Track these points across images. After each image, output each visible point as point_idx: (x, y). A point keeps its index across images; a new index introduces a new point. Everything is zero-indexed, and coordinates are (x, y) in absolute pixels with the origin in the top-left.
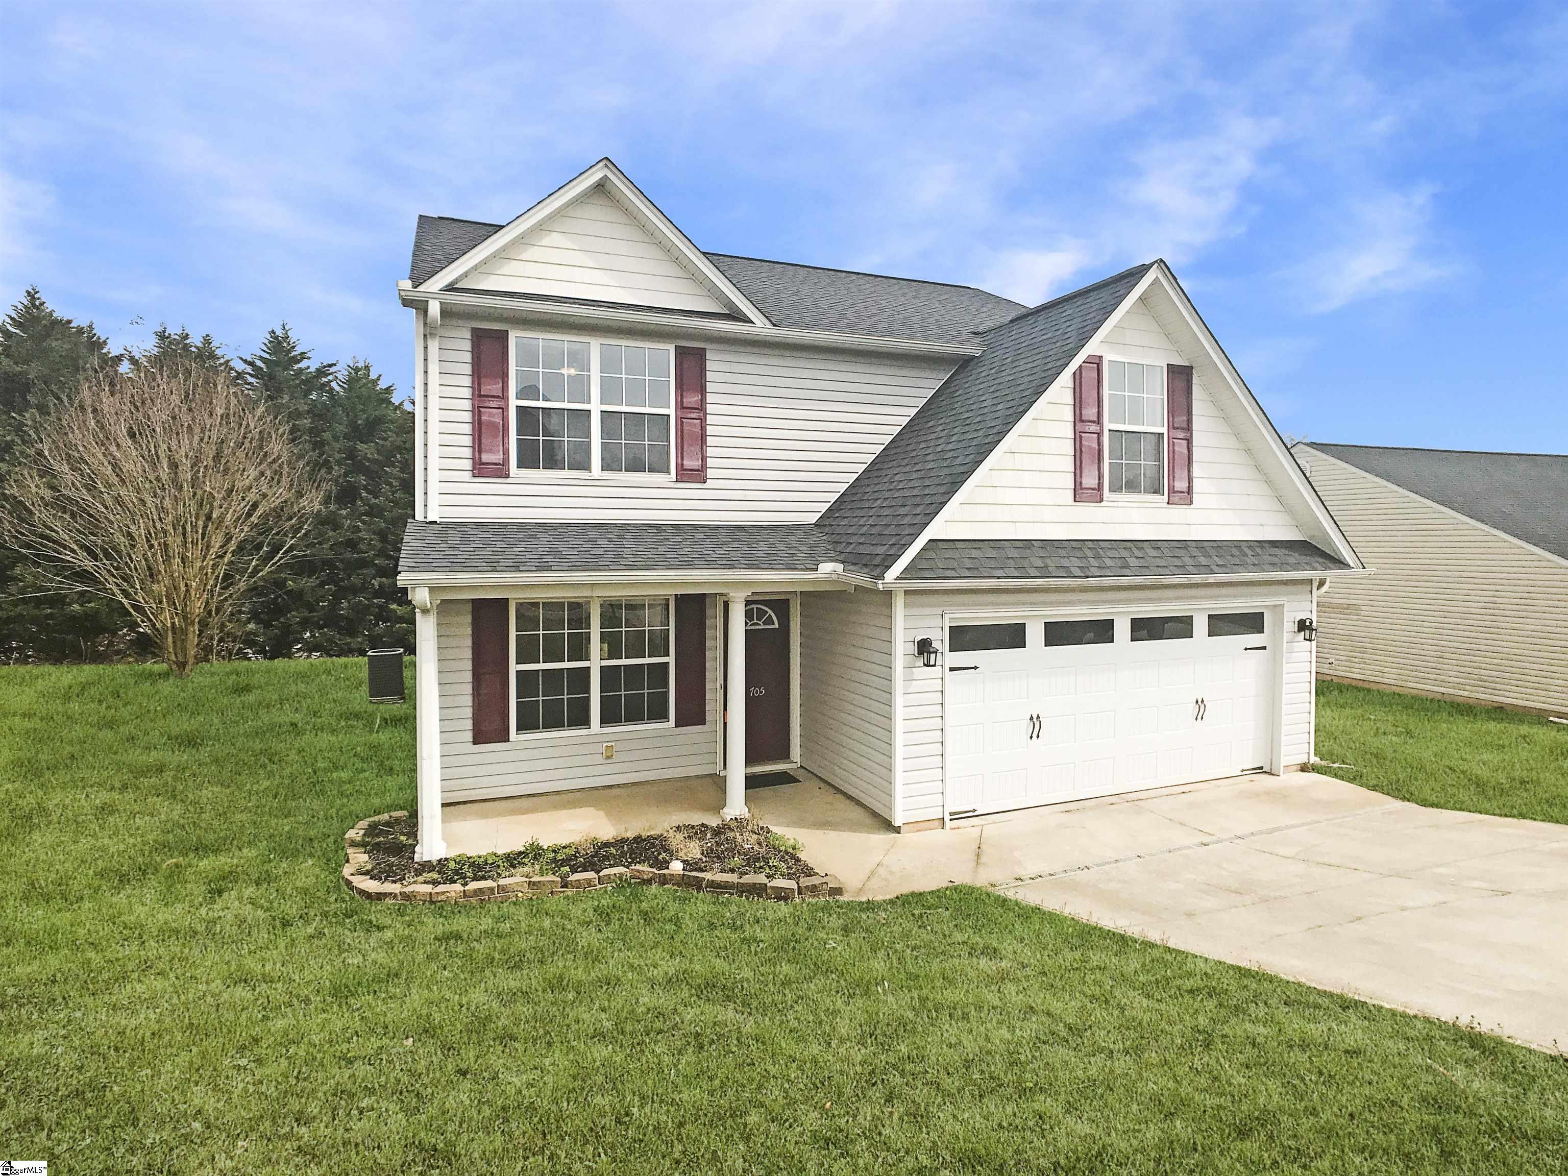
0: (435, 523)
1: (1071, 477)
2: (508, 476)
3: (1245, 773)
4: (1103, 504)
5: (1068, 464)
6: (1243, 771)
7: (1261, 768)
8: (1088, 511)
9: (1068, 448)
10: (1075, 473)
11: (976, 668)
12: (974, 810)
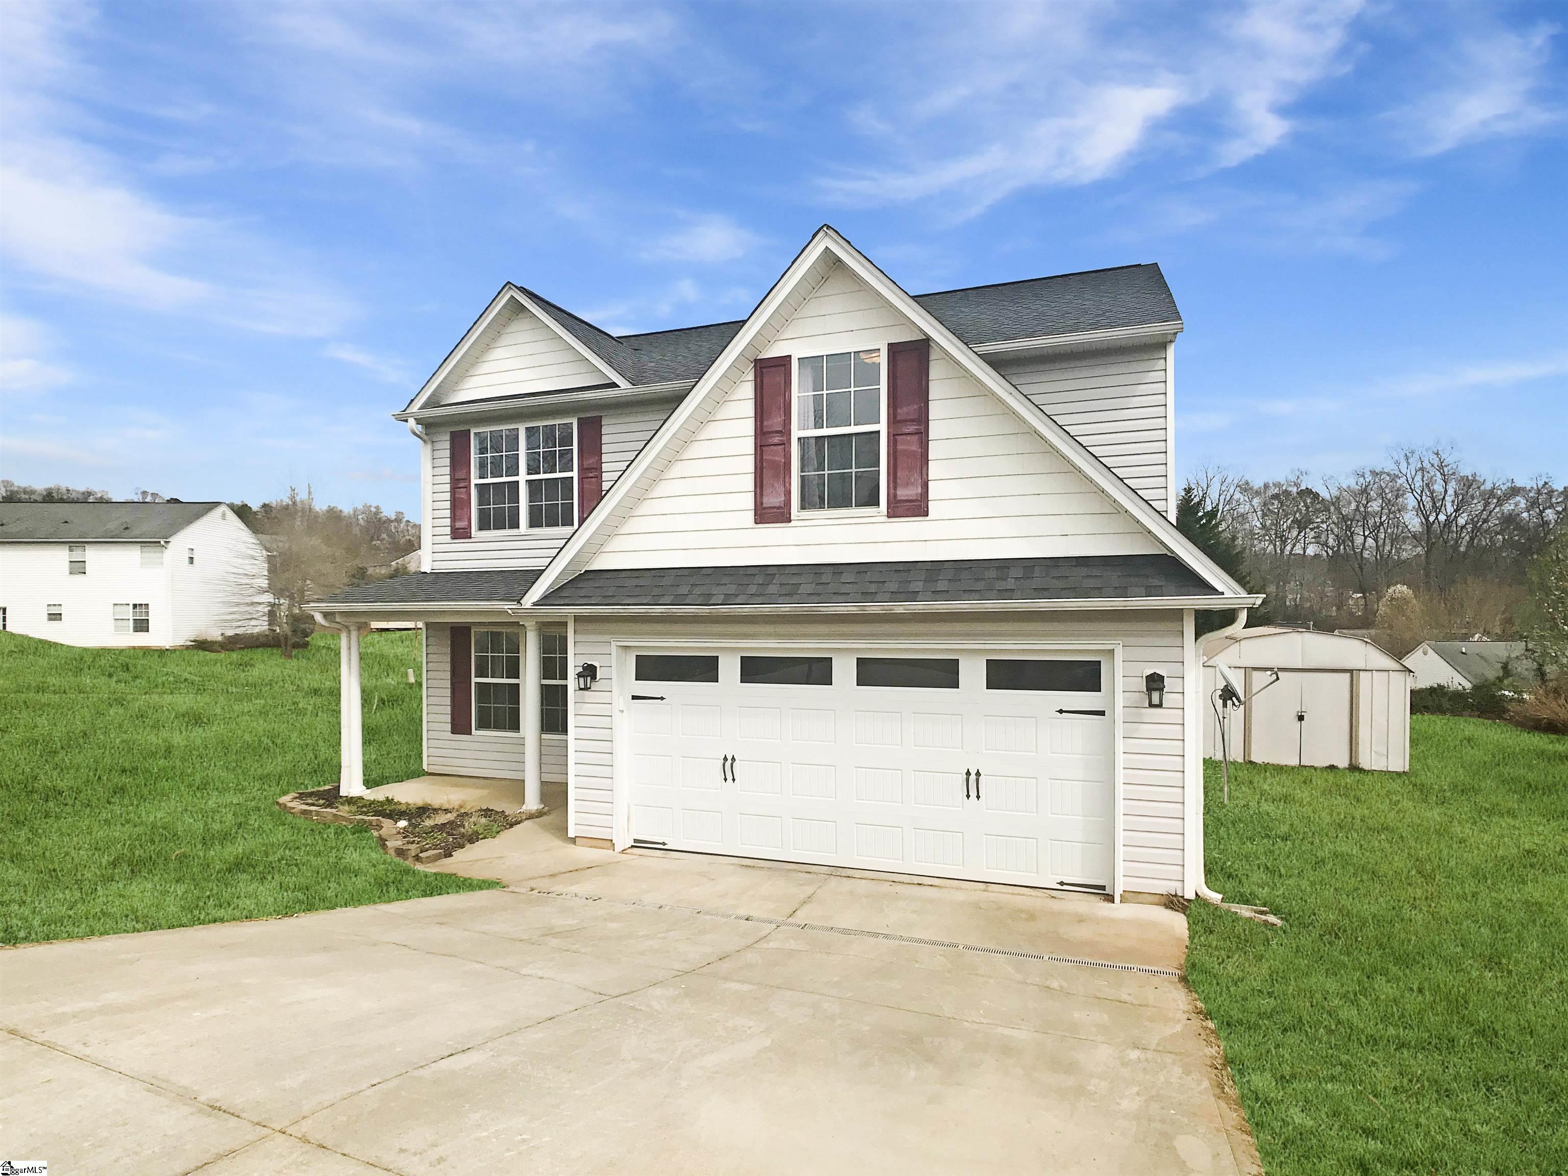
0: (426, 573)
1: (751, 496)
2: (470, 538)
3: (1065, 887)
4: (793, 523)
5: (749, 482)
6: (1062, 883)
7: (1103, 888)
8: (773, 532)
9: (749, 464)
10: (755, 492)
11: (662, 698)
12: (664, 844)
